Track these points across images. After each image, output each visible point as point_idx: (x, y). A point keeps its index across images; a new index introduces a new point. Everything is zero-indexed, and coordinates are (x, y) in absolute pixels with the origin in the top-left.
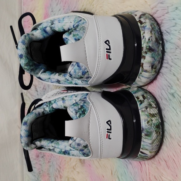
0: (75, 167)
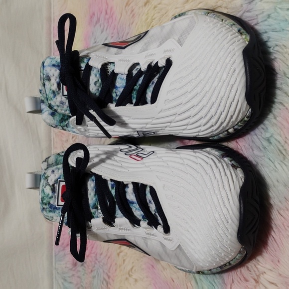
0: (131, 273)
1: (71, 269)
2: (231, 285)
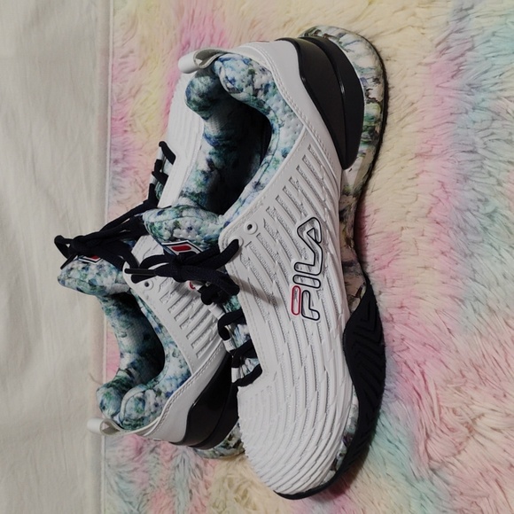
1: (132, 459)
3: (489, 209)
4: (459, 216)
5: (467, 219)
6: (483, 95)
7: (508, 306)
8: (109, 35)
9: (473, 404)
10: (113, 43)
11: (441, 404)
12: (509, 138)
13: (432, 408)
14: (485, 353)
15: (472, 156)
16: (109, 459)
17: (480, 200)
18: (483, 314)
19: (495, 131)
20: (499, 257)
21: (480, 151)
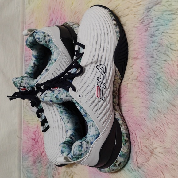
1: (32, 165)
2: (136, 158)
3: (158, 77)
4: (148, 79)
5: (150, 80)
6: (156, 38)
7: (165, 110)
8: (24, 16)
9: (153, 144)
10: (26, 19)
11: (142, 144)
12: (165, 52)
13: (139, 146)
14: (157, 126)
15: (152, 59)
16: (24, 165)
17: (155, 74)
18: (156, 113)
19: (160, 50)
20: (162, 93)
21: (155, 57)
